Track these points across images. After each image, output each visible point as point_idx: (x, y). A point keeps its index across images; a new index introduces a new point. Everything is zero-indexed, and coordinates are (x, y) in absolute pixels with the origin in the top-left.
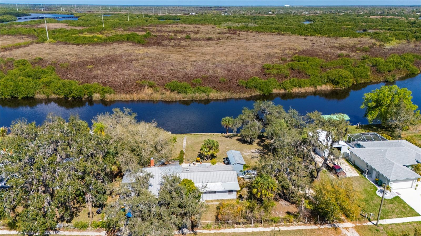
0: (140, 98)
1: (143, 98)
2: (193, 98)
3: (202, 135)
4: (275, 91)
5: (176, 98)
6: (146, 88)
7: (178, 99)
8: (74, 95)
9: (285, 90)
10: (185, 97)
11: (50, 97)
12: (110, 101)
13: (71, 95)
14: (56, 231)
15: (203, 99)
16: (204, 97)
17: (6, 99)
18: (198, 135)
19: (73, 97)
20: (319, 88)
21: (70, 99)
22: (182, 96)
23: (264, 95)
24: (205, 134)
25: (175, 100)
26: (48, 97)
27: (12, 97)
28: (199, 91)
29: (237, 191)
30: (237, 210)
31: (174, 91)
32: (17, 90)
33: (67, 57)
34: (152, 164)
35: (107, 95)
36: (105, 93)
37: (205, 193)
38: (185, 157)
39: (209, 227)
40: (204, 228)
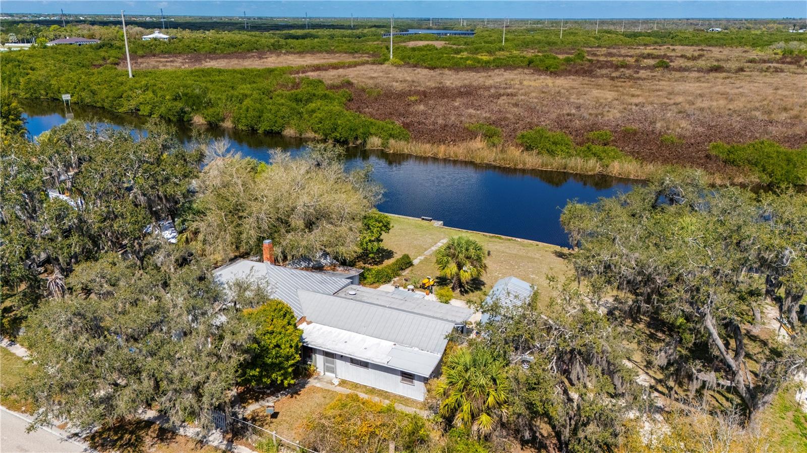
0: (452, 154)
1: (456, 156)
2: (565, 168)
3: (509, 240)
5: (524, 164)
7: (529, 166)
8: (338, 135)
10: (547, 165)
11: (303, 136)
12: (394, 154)
13: (333, 135)
15: (590, 173)
16: (593, 169)
18: (500, 238)
22: (540, 161)
23: (771, 186)
24: (519, 240)
25: (520, 166)
26: (301, 135)
27: (253, 128)
28: (588, 153)
29: (425, 380)
30: (357, 427)
31: (532, 149)
32: (260, 117)
33: (395, 84)
34: (266, 255)
35: (392, 141)
36: (391, 136)
37: (342, 357)
38: (406, 273)
39: (272, 449)
40: (260, 447)
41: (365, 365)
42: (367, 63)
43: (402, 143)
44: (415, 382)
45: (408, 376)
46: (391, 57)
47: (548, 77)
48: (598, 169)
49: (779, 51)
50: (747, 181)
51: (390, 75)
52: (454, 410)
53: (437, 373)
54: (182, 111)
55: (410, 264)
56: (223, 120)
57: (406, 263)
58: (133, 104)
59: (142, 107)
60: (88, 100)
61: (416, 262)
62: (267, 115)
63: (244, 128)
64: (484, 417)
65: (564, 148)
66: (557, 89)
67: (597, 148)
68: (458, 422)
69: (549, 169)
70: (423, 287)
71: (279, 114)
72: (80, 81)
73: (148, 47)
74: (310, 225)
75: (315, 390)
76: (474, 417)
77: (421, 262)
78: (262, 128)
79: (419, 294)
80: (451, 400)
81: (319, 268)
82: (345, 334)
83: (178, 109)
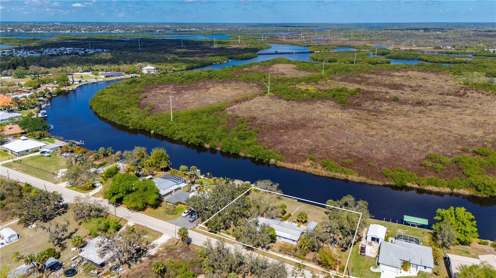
2: (335, 176)
3: (314, 207)
4: (409, 184)
6: (308, 160)
7: (324, 175)
8: (260, 157)
9: (419, 185)
11: (247, 156)
12: (279, 166)
13: (258, 157)
14: (220, 232)
15: (342, 179)
16: (343, 177)
18: (312, 206)
19: (259, 159)
20: (455, 191)
21: (257, 160)
22: (327, 172)
23: (396, 186)
25: (321, 175)
27: (228, 151)
28: (343, 171)
29: (297, 241)
30: (287, 248)
31: (325, 167)
32: (231, 148)
33: (273, 116)
34: (264, 216)
35: (278, 162)
36: (278, 160)
37: (282, 237)
38: (290, 218)
39: (274, 251)
40: (272, 251)
41: (286, 238)
42: (257, 95)
43: (282, 162)
45: (294, 241)
46: (269, 91)
47: (340, 111)
48: (345, 177)
49: (462, 82)
50: (389, 184)
51: (270, 108)
52: (302, 246)
53: (298, 240)
55: (291, 215)
56: (216, 147)
57: (290, 215)
58: (179, 136)
59: (183, 139)
60: (160, 133)
61: (292, 215)
62: (234, 148)
63: (225, 151)
64: (306, 247)
65: (335, 169)
66: (342, 122)
67: (345, 169)
68: (302, 247)
69: (330, 176)
70: (294, 222)
71: (238, 147)
72: (155, 123)
74: (272, 210)
75: (277, 242)
76: (305, 246)
77: (293, 215)
78: (232, 152)
79: (294, 223)
80: (301, 244)
81: (273, 218)
82: (280, 232)
83: (199, 142)
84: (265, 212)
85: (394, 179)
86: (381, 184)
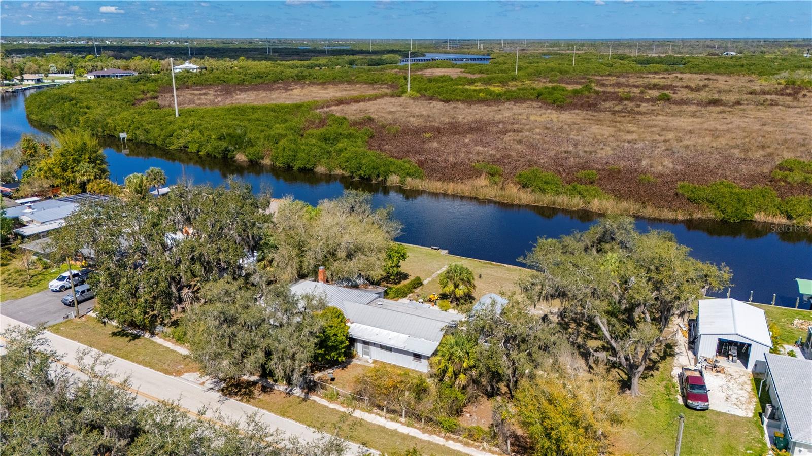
0: (459, 191)
1: (463, 193)
2: (554, 204)
3: (499, 266)
4: (760, 217)
5: (520, 200)
6: (483, 176)
7: (523, 202)
8: (363, 173)
9: (789, 217)
10: (539, 201)
11: (332, 173)
12: (410, 190)
13: (358, 173)
15: (574, 209)
16: (578, 204)
17: (280, 168)
18: (492, 264)
19: (361, 177)
21: (356, 178)
22: (534, 197)
23: (724, 222)
24: (507, 266)
25: (516, 202)
26: (330, 172)
27: (289, 166)
28: (575, 191)
29: (428, 358)
30: (386, 382)
31: (528, 187)
32: (295, 156)
33: (412, 119)
34: (320, 277)
35: (409, 179)
36: (408, 174)
37: (374, 345)
38: (418, 290)
39: (334, 397)
40: (326, 396)
41: (390, 349)
42: (386, 95)
43: (417, 180)
44: (422, 360)
45: (417, 356)
46: (409, 89)
47: (554, 112)
48: (581, 205)
49: (782, 81)
50: (704, 217)
51: (408, 109)
52: (444, 372)
53: (435, 353)
54: (227, 150)
55: (421, 284)
56: (262, 158)
57: (418, 283)
58: (182, 142)
59: (190, 145)
60: (142, 138)
61: (425, 282)
62: (301, 155)
63: (281, 165)
64: (462, 376)
65: (554, 187)
67: (581, 187)
68: (446, 379)
69: (540, 204)
70: (430, 301)
71: (312, 153)
73: (181, 79)
74: (350, 256)
75: (357, 366)
76: (456, 375)
77: (429, 282)
78: (297, 166)
79: (426, 305)
80: (442, 366)
81: (356, 286)
82: (376, 330)
83: (223, 148)
84: (325, 261)
85: (718, 204)
86: (680, 217)
